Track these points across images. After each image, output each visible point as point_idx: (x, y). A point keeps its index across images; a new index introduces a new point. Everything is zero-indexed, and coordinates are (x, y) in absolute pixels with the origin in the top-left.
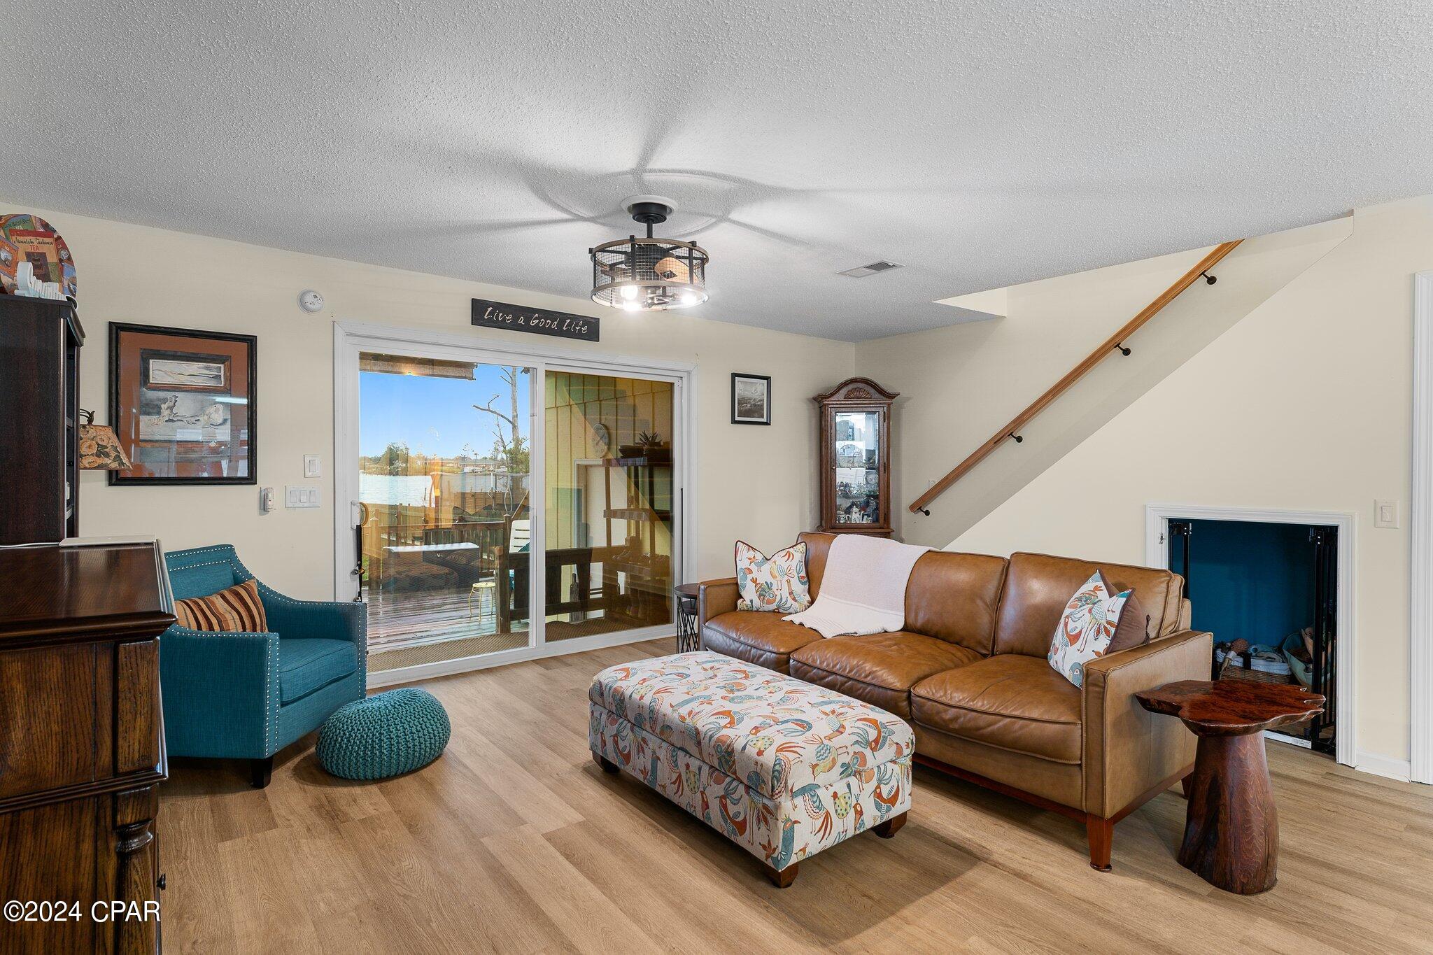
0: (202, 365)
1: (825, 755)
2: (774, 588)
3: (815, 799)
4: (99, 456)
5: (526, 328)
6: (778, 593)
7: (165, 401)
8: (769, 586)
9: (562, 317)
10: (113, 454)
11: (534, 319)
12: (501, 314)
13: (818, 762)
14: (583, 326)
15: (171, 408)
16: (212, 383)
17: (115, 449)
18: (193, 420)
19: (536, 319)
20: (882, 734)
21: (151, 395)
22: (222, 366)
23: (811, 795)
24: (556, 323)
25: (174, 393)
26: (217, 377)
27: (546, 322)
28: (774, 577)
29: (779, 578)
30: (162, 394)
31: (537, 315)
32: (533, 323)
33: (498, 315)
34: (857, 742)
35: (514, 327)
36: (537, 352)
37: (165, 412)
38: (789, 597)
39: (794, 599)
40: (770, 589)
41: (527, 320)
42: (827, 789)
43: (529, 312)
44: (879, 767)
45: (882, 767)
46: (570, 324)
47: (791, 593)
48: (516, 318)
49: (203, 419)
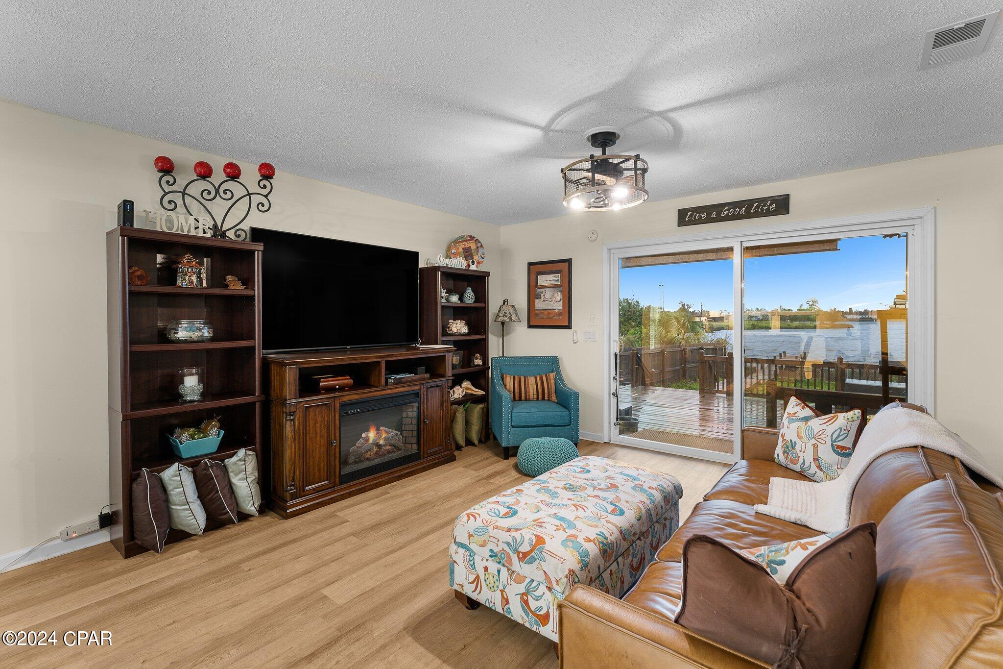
0: (553, 275)
1: (481, 534)
2: (798, 448)
3: (471, 559)
4: (503, 317)
5: (719, 219)
6: (800, 454)
7: (542, 292)
8: (793, 445)
9: (750, 203)
10: (509, 316)
11: (724, 211)
12: (697, 215)
13: (473, 534)
14: (771, 205)
15: (544, 295)
16: (556, 283)
17: (510, 314)
18: (551, 300)
19: (726, 210)
20: (533, 554)
21: (539, 290)
22: (559, 275)
23: (470, 554)
24: (744, 209)
25: (545, 289)
26: (558, 280)
27: (735, 211)
28: (800, 437)
29: (805, 439)
30: (541, 290)
31: (727, 208)
32: (723, 214)
33: (696, 215)
34: (508, 543)
35: (709, 220)
36: (727, 235)
37: (542, 297)
38: (813, 462)
39: (819, 467)
40: (793, 448)
41: (718, 214)
42: (482, 559)
43: (719, 207)
44: (532, 580)
45: (535, 584)
46: (757, 207)
47: (816, 459)
48: (709, 214)
49: (553, 299)
